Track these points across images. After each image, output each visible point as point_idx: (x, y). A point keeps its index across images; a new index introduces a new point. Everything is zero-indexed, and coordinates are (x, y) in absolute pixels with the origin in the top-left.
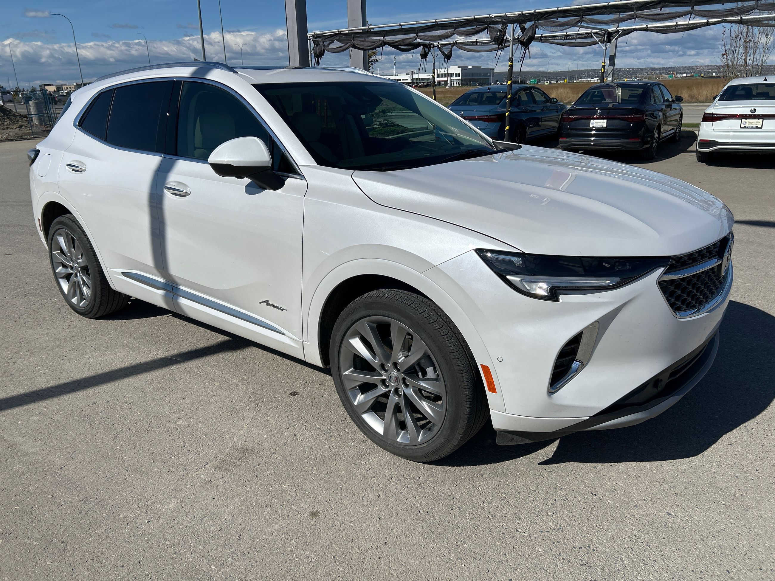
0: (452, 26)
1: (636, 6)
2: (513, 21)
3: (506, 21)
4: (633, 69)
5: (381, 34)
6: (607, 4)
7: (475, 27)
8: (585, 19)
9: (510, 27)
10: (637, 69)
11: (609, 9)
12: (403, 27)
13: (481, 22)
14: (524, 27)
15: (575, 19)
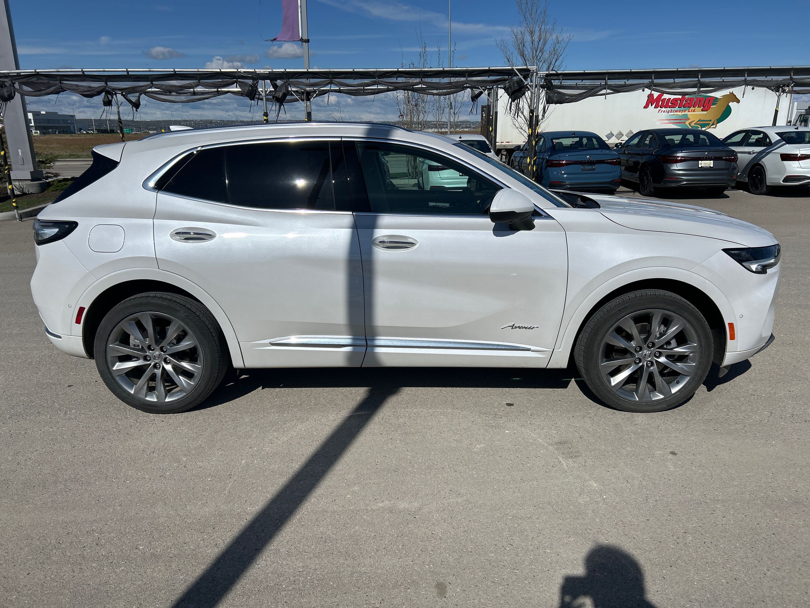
0: (195, 77)
1: (377, 74)
2: (263, 78)
3: (257, 77)
4: (223, 121)
5: (101, 79)
6: (352, 70)
7: (221, 80)
8: (334, 82)
9: (261, 82)
10: (228, 121)
11: (354, 75)
12: (130, 73)
13: (228, 76)
14: (276, 84)
15: (325, 81)
